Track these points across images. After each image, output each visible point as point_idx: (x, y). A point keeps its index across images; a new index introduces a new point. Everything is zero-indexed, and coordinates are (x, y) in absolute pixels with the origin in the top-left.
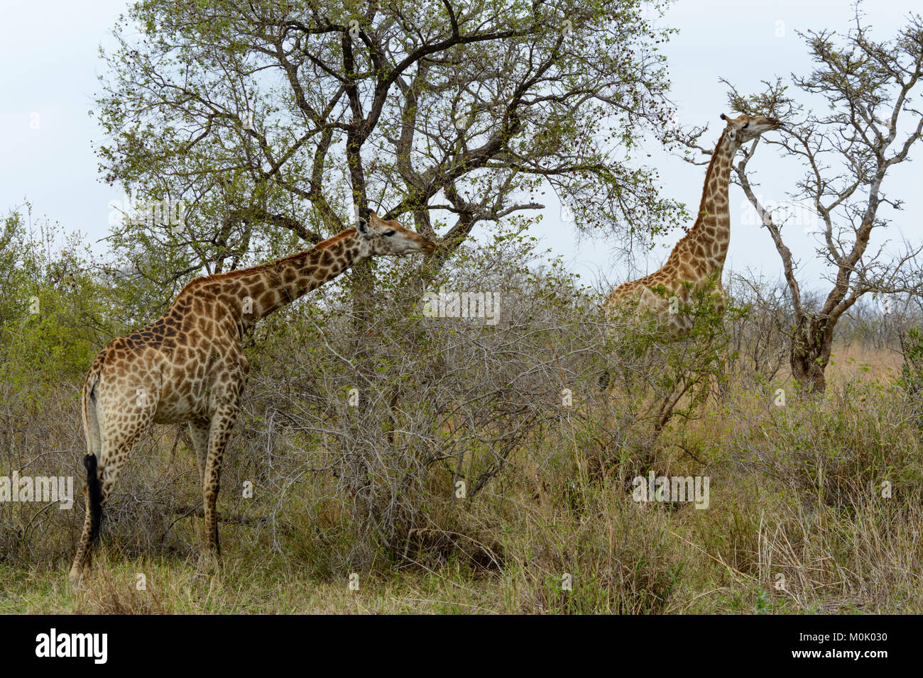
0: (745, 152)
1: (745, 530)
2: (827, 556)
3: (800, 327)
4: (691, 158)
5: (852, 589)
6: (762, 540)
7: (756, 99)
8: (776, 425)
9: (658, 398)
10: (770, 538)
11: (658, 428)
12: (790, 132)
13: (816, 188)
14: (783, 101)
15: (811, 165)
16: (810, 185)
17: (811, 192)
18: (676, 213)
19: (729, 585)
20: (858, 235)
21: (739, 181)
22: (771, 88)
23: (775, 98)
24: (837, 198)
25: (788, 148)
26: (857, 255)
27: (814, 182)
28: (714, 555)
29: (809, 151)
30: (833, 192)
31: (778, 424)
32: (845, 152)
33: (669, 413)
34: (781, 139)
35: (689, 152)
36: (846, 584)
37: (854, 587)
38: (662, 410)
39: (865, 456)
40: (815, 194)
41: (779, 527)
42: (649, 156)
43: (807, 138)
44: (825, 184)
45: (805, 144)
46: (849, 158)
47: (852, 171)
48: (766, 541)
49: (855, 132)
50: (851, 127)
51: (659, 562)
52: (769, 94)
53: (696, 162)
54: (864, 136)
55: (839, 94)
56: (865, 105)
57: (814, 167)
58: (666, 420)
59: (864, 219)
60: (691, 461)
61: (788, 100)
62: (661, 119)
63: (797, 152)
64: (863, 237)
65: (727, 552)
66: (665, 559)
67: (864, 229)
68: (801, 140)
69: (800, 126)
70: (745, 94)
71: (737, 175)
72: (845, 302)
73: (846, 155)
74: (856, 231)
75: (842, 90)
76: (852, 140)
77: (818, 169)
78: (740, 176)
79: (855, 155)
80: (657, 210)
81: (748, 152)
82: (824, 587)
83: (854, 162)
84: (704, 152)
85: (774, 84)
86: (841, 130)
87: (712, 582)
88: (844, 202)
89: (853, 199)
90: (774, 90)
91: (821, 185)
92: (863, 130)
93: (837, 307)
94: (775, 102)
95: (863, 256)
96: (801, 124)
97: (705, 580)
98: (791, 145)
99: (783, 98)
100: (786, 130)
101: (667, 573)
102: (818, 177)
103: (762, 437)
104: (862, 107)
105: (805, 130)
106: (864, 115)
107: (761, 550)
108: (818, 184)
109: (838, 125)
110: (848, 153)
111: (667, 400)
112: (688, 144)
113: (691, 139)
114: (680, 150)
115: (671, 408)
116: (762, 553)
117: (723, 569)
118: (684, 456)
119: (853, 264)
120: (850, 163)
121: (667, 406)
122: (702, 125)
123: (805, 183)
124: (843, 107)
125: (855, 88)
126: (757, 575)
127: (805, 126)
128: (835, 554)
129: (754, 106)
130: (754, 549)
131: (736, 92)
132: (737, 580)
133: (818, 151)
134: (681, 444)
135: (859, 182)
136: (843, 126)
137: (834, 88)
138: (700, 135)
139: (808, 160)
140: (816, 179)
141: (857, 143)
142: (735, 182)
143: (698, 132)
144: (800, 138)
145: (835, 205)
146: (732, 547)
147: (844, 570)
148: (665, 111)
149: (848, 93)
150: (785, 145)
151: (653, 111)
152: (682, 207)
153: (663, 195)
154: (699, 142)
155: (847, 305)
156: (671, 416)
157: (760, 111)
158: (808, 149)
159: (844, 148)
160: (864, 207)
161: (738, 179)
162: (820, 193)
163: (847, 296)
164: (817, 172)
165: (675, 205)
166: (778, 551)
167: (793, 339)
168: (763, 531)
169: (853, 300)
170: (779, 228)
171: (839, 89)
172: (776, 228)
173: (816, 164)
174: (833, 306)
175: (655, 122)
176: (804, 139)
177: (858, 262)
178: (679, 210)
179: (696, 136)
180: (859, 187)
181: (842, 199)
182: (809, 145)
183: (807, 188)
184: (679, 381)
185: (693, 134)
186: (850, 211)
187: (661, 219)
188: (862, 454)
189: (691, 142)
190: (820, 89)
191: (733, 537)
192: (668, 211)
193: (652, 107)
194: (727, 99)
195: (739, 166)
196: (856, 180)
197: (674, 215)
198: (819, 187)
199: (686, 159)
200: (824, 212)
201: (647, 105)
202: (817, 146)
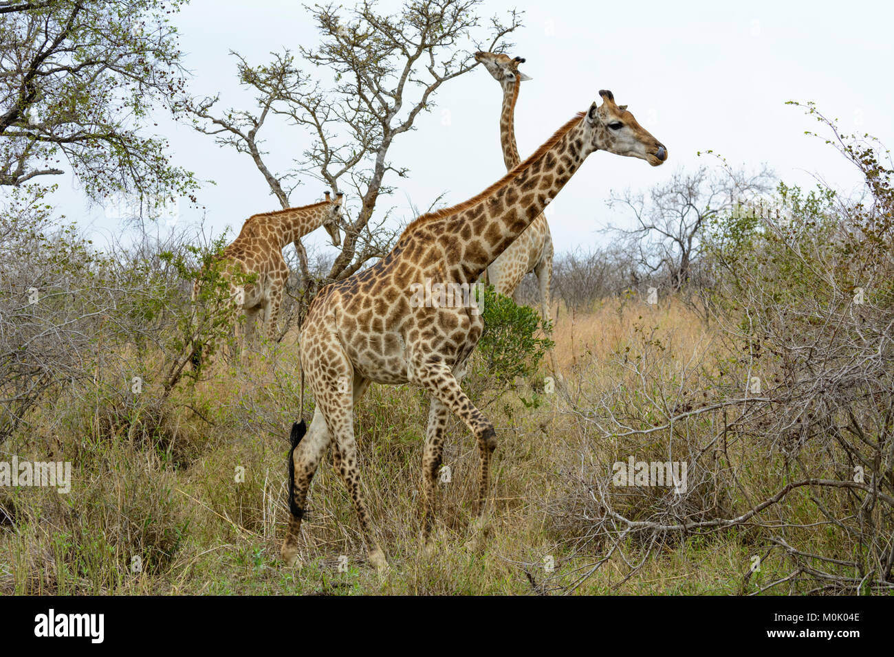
0: (255, 121)
1: (250, 489)
2: (329, 514)
3: (307, 291)
4: (203, 128)
5: (354, 547)
6: (267, 498)
7: (264, 70)
8: (281, 387)
9: (168, 360)
10: (275, 497)
11: (167, 389)
12: (299, 102)
13: (323, 157)
14: (291, 72)
15: (318, 134)
16: (318, 153)
17: (319, 161)
18: (184, 182)
19: (235, 542)
20: (364, 202)
21: (249, 150)
22: (280, 59)
23: (283, 69)
24: (344, 166)
25: (296, 118)
26: (363, 220)
27: (321, 151)
28: (221, 513)
29: (317, 121)
30: (340, 161)
31: (282, 385)
32: (350, 122)
33: (178, 374)
34: (289, 109)
35: (197, 122)
36: (348, 541)
37: (356, 544)
38: (172, 371)
39: (367, 417)
40: (322, 163)
41: (283, 485)
42: (156, 125)
43: (314, 109)
44: (332, 153)
45: (313, 114)
46: (354, 127)
47: (358, 139)
48: (271, 499)
49: (359, 102)
50: (357, 97)
51: (166, 519)
52: (279, 65)
53: (207, 131)
54: (370, 106)
55: (346, 66)
56: (372, 76)
57: (321, 136)
58: (175, 381)
59: (370, 187)
60: (199, 421)
61: (296, 71)
62: (171, 89)
63: (305, 122)
64: (369, 204)
65: (234, 509)
66: (172, 516)
67: (370, 196)
68: (309, 110)
69: (308, 97)
70: (253, 66)
71: (247, 144)
72: (352, 266)
73: (351, 125)
74: (362, 198)
75: (348, 62)
76: (358, 110)
77: (326, 138)
78: (249, 144)
79: (361, 125)
80: (167, 178)
81: (258, 121)
82: (327, 544)
83: (359, 132)
84: (215, 122)
85: (282, 56)
86: (348, 101)
87: (218, 539)
88: (350, 170)
89: (358, 167)
90: (283, 62)
91: (328, 153)
92: (370, 100)
93: (343, 271)
94: (284, 73)
95: (369, 223)
96: (309, 94)
97: (212, 536)
98: (299, 115)
99: (291, 69)
100: (294, 101)
101: (174, 530)
102: (326, 146)
103: (266, 398)
104: (369, 78)
105: (313, 100)
106: (370, 86)
107: (266, 508)
108: (325, 152)
109: (345, 96)
110: (353, 122)
111: (176, 362)
112: (199, 114)
113: (203, 109)
114: (188, 119)
115: (180, 370)
116: (266, 511)
117: (230, 527)
118: (193, 416)
119: (359, 231)
120: (356, 133)
121: (177, 368)
122: (212, 96)
123: (312, 152)
124: (351, 77)
125: (360, 59)
126: (262, 532)
127: (313, 96)
128: (337, 512)
129: (263, 77)
130: (260, 507)
131: (246, 64)
132: (243, 537)
133: (325, 120)
134: (189, 405)
135: (364, 151)
136: (350, 96)
137: (342, 60)
138: (211, 105)
139: (315, 129)
140: (323, 148)
141: (362, 113)
142: (245, 151)
143: (209, 103)
144: (308, 108)
145: (341, 172)
146: (238, 504)
147: (346, 527)
148: (175, 81)
149: (355, 65)
150: (293, 115)
151: (162, 80)
152: (190, 175)
153: (173, 164)
154: (210, 112)
155: (353, 269)
156: (180, 377)
157: (269, 82)
158: (315, 119)
159: (350, 117)
160: (370, 175)
161: (248, 147)
162: (327, 161)
163: (353, 262)
164: (324, 141)
165: (184, 174)
166: (282, 509)
167: (301, 302)
168: (268, 489)
169: (359, 265)
170: (287, 195)
171: (346, 60)
172: (285, 195)
173: (324, 133)
174: (339, 271)
175: (165, 91)
176: (312, 109)
177: (365, 228)
178: (187, 179)
179: (208, 106)
180: (365, 154)
181: (349, 167)
182: (317, 114)
183: (314, 157)
184: (188, 344)
185: (204, 104)
186: (356, 179)
187: (169, 188)
188: (364, 416)
189: (202, 112)
190: (328, 61)
191: (239, 495)
192: (176, 179)
193: (162, 77)
194: (237, 71)
195: (249, 135)
196: (362, 149)
197: (182, 183)
198: (327, 156)
199: (198, 129)
200: (331, 180)
201: (158, 75)
202: (324, 116)
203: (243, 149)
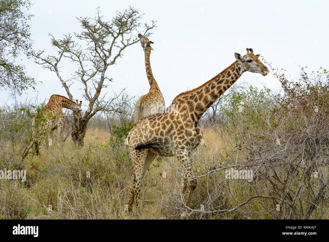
0: (57, 60)
1: (53, 195)
2: (82, 205)
3: (75, 123)
4: (38, 62)
6: (59, 199)
7: (61, 41)
8: (64, 158)
9: (24, 147)
10: (62, 198)
11: (23, 158)
12: (73, 53)
13: (82, 73)
14: (71, 42)
15: (80, 65)
16: (80, 72)
17: (80, 75)
18: (31, 81)
19: (47, 214)
20: (97, 90)
21: (54, 70)
22: (67, 37)
23: (68, 41)
24: (89, 77)
25: (72, 59)
26: (96, 97)
27: (81, 71)
28: (42, 204)
29: (80, 60)
30: (88, 75)
31: (65, 158)
32: (92, 61)
33: (27, 152)
34: (70, 56)
35: (36, 59)
36: (89, 215)
37: (91, 216)
38: (25, 151)
39: (96, 170)
40: (82, 76)
41: (65, 194)
42: (21, 60)
43: (79, 56)
44: (85, 72)
45: (79, 57)
46: (94, 63)
47: (95, 67)
48: (60, 199)
49: (96, 53)
50: (95, 51)
51: (22, 206)
52: (66, 39)
53: (39, 63)
54: (99, 55)
55: (91, 40)
56: (100, 44)
57: (81, 66)
58: (26, 155)
59: (99, 85)
60: (35, 170)
61: (73, 42)
62: (27, 47)
63: (76, 60)
64: (98, 91)
65: (47, 202)
66: (24, 205)
67: (99, 88)
68: (77, 56)
69: (77, 51)
70: (57, 39)
71: (54, 68)
72: (92, 114)
73: (92, 62)
74: (96, 89)
75: (92, 39)
76: (95, 57)
77: (83, 67)
78: (55, 68)
79: (96, 62)
80: (24, 80)
81: (58, 60)
82: (81, 216)
83: (95, 64)
84: (42, 60)
85: (68, 36)
86: (91, 53)
87: (41, 213)
88: (92, 78)
89: (95, 77)
90: (68, 38)
91: (84, 72)
92: (99, 53)
94: (68, 42)
95: (98, 98)
96: (77, 50)
97: (39, 212)
98: (73, 58)
99: (71, 41)
100: (72, 52)
101: (25, 210)
102: (83, 69)
103: (59, 162)
104: (99, 45)
105: (78, 52)
106: (100, 48)
107: (59, 202)
108: (83, 72)
109: (90, 51)
110: (93, 61)
111: (27, 148)
112: (37, 57)
113: (38, 55)
114: (33, 58)
115: (28, 151)
116: (59, 203)
117: (45, 209)
118: (33, 168)
119: (95, 101)
120: (94, 65)
121: (27, 150)
122: (42, 50)
123: (78, 71)
124: (93, 44)
125: (96, 38)
126: (57, 211)
127: (79, 51)
128: (85, 204)
129: (60, 43)
130: (56, 202)
131: (54, 38)
132: (50, 213)
133: (83, 60)
134: (31, 164)
135: (97, 71)
136: (92, 51)
137: (90, 38)
138: (41, 54)
139: (79, 63)
140: (82, 70)
141: (96, 58)
142: (53, 71)
143: (40, 53)
144: (77, 55)
145: (89, 79)
146: (48, 201)
147: (88, 210)
148: (28, 44)
149: (94, 40)
150: (71, 58)
151: (24, 44)
152: (33, 79)
153: (27, 75)
154: (41, 56)
155: (92, 115)
156: (28, 153)
157: (63, 46)
158: (79, 59)
159: (92, 59)
160: (99, 80)
161: (54, 69)
162: (83, 75)
163: (92, 112)
164: (82, 68)
165: (31, 79)
166: (64, 203)
167: (73, 127)
168: (59, 195)
169: (94, 113)
170: (68, 87)
171: (91, 38)
172: (67, 87)
173: (82, 65)
174: (87, 115)
175: (25, 48)
176: (78, 56)
177: (97, 100)
179: (40, 54)
180: (97, 73)
181: (91, 77)
182: (80, 58)
183: (79, 73)
184: (31, 141)
185: (39, 53)
186: (94, 82)
187: (25, 84)
188: (95, 169)
189: (38, 56)
190: (84, 38)
191: (49, 197)
192: (28, 81)
193: (24, 43)
194: (51, 41)
195: (55, 65)
196: (96, 71)
197: (30, 82)
198: (83, 73)
199: (36, 62)
200: (85, 82)
201: (22, 42)
202: (83, 58)
203: (53, 70)
